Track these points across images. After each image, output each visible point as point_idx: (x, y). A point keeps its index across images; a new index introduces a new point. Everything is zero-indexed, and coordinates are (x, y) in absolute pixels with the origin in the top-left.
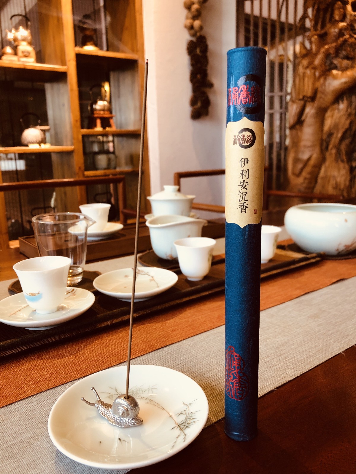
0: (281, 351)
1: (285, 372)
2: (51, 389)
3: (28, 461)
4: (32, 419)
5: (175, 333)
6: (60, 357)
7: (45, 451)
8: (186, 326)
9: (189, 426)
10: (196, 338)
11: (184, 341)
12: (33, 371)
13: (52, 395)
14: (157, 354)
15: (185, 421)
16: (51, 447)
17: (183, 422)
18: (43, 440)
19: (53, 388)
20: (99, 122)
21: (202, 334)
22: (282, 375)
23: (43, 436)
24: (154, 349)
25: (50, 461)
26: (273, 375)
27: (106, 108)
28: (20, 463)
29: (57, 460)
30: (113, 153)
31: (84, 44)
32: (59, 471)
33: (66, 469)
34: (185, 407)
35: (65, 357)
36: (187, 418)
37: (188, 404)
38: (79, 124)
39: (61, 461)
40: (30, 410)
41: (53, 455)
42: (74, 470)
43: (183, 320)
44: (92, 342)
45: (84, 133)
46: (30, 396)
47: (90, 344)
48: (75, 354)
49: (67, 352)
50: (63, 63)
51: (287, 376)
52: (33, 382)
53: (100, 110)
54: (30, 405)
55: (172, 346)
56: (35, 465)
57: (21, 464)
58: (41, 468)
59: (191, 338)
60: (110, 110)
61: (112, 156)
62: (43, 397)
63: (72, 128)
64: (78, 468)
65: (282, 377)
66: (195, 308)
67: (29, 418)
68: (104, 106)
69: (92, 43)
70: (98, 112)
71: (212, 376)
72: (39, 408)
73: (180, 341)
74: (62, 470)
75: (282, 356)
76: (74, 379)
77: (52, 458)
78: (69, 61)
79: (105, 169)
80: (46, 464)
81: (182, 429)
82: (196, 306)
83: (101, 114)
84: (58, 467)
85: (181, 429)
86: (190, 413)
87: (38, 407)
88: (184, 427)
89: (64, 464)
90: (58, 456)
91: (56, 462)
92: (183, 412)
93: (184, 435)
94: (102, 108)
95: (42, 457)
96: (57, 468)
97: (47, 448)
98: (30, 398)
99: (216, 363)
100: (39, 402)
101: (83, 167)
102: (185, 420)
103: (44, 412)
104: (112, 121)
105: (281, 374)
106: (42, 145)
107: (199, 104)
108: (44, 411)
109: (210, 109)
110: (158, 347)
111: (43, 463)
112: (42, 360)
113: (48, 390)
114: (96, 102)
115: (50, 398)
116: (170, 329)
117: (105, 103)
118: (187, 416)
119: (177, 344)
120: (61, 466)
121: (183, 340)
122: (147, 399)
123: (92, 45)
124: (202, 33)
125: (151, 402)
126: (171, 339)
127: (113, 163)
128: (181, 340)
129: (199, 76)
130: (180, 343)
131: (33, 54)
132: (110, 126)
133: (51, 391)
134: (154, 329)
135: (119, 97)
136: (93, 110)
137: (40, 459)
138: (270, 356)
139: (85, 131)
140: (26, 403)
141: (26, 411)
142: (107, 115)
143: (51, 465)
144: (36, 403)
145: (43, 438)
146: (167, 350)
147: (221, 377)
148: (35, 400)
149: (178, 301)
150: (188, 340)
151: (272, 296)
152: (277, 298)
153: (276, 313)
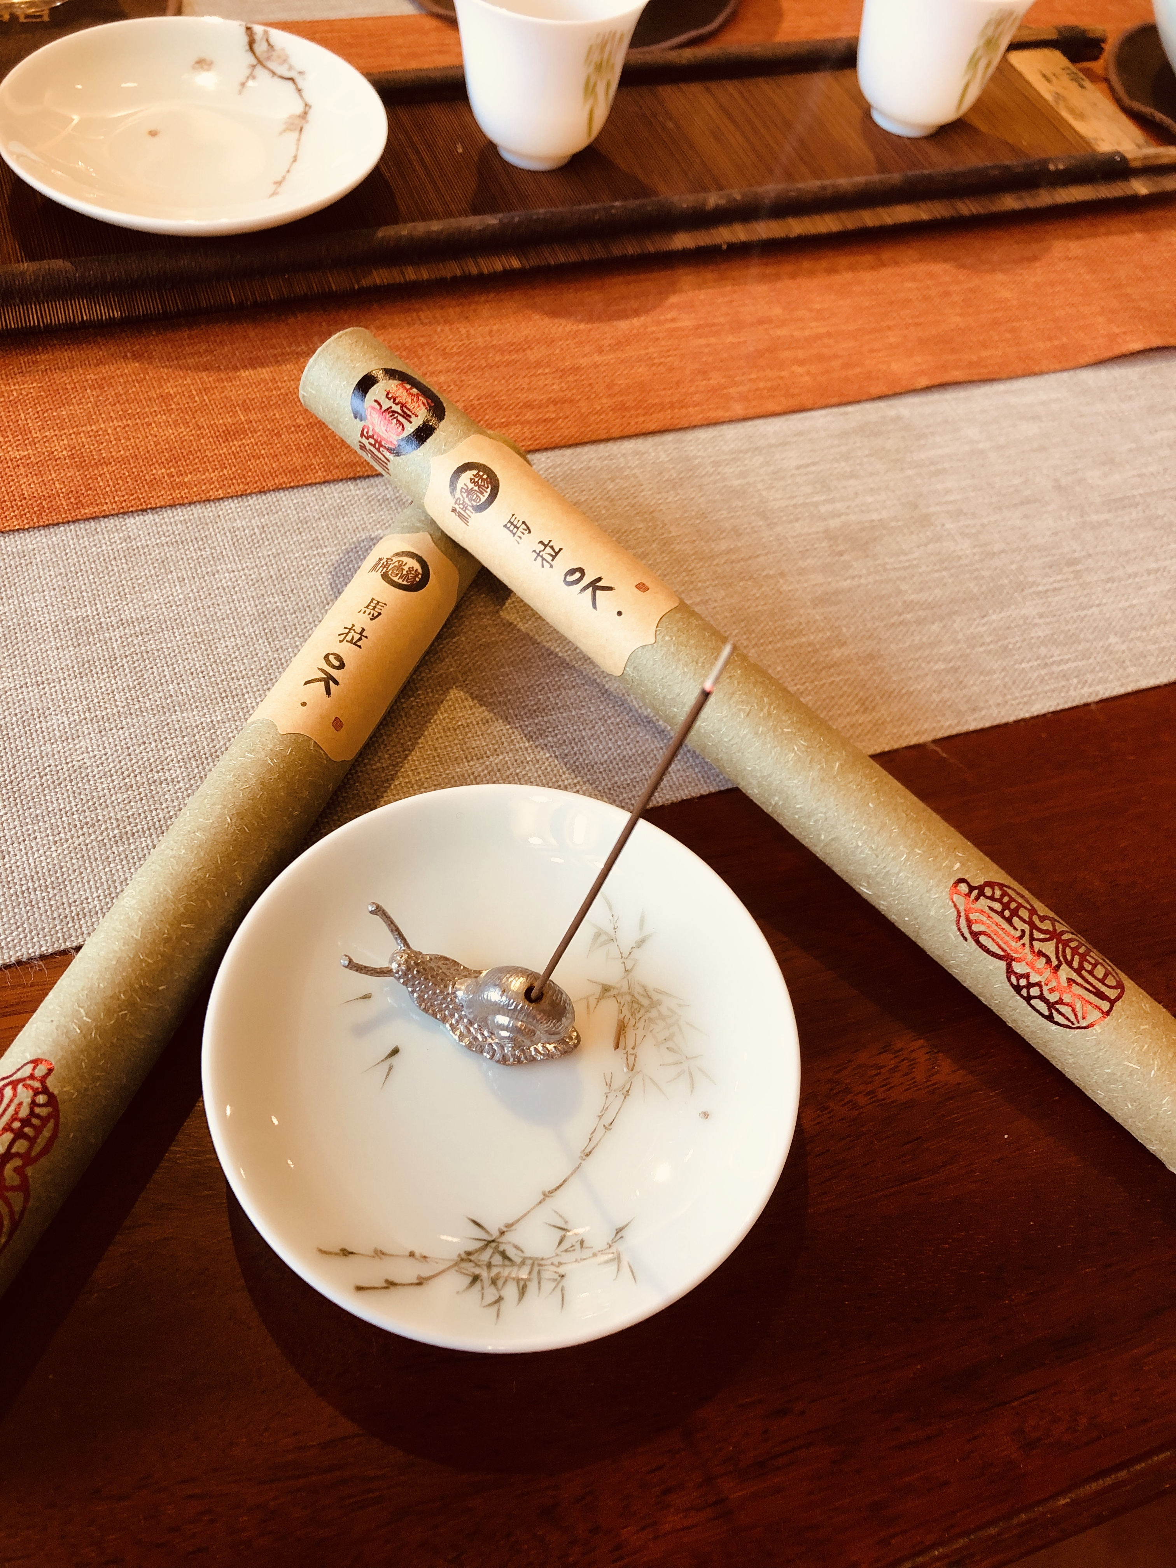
10: (288, 500)
11: (230, 506)
21: (325, 489)
55: (168, 514)
59: (271, 498)
73: (217, 500)
126: (188, 479)
130: (208, 511)
134: (164, 399)
149: (336, 282)
150: (252, 501)
151: (785, 355)
152: (799, 370)
153: (716, 464)
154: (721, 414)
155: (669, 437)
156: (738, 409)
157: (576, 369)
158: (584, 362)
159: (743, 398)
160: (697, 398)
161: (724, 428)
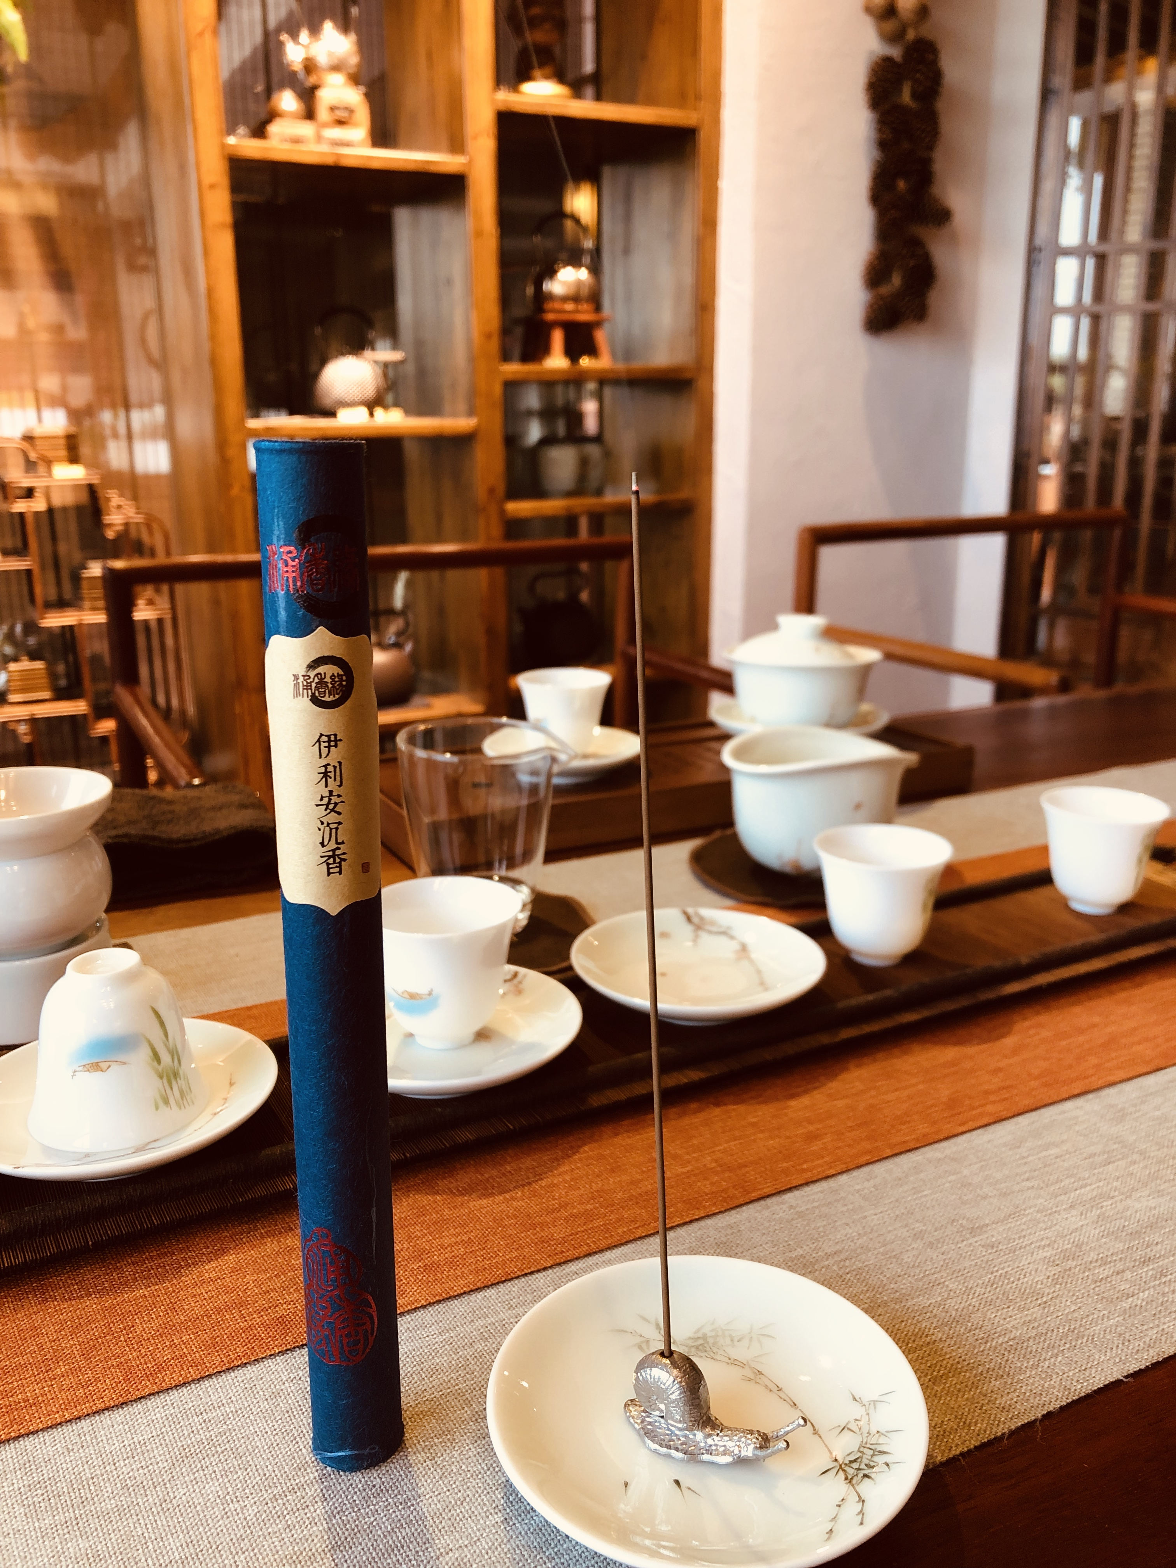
0: (1148, 1246)
1: (1156, 1322)
2: (471, 1291)
3: (433, 1506)
4: (431, 1379)
5: (816, 1146)
6: (486, 1190)
7: (474, 1483)
8: (850, 1124)
9: (873, 1476)
10: (880, 1169)
11: (844, 1178)
12: (417, 1228)
13: (477, 1312)
14: (766, 1213)
15: (860, 1454)
16: (488, 1473)
17: (852, 1458)
18: (467, 1448)
19: (477, 1289)
20: (558, 338)
21: (899, 1159)
22: (1150, 1333)
23: (466, 1434)
24: (754, 1195)
25: (491, 1514)
26: (1119, 1329)
27: (585, 292)
28: (412, 1508)
29: (508, 1513)
30: (598, 439)
31: (523, 75)
32: (518, 1546)
33: (535, 1544)
34: (857, 1411)
35: (501, 1193)
36: (863, 1446)
37: (865, 1401)
38: (494, 345)
39: (520, 1519)
40: (421, 1350)
41: (497, 1497)
42: (556, 1550)
43: (840, 1103)
44: (575, 1149)
45: (510, 377)
46: (418, 1308)
47: (569, 1157)
48: (529, 1184)
49: (504, 1175)
50: (457, 145)
51: (1163, 1339)
52: (420, 1264)
53: (565, 299)
54: (420, 1336)
55: (807, 1189)
56: (453, 1520)
57: (415, 1513)
58: (470, 1530)
59: (866, 1169)
60: (595, 298)
61: (593, 450)
62: (453, 1314)
63: (472, 359)
64: (565, 1546)
65: (1148, 1339)
66: (875, 1061)
67: (424, 1376)
68: (579, 283)
69: (548, 70)
70: (557, 305)
71: (930, 1309)
72: (446, 1347)
73: (833, 1176)
74: (523, 1546)
75: (1151, 1267)
76: (532, 1269)
77: (494, 1505)
78: (475, 138)
79: (570, 494)
80: (482, 1522)
81: (852, 1479)
82: (880, 1055)
83: (565, 312)
84: (514, 1537)
85: (849, 1480)
86: (873, 1431)
87: (442, 1342)
88: (857, 1475)
89: (529, 1529)
90: (511, 1503)
91: (506, 1519)
92: (852, 1426)
93: (859, 1501)
94: (571, 291)
95: (468, 1500)
96: (512, 1537)
97: (480, 1473)
98: (418, 1312)
99: (942, 1263)
100: (443, 1328)
101: (501, 489)
102: (859, 1451)
103: (460, 1362)
104: (601, 337)
105: (1145, 1327)
106: (379, 412)
107: (896, 280)
108: (461, 1359)
109: (934, 298)
110: (767, 1191)
111: (473, 1518)
112: (437, 1193)
113: (465, 1293)
114: (551, 273)
115: (473, 1321)
116: (800, 1131)
117: (583, 274)
118: (865, 1441)
119: (824, 1185)
120: (521, 1533)
121: (842, 1173)
122: (746, 1367)
123: (547, 77)
124: (926, 31)
125: (759, 1376)
126: (805, 1166)
127: (595, 475)
128: (833, 1172)
129: (901, 184)
130: (832, 1183)
131: (363, 114)
132: (592, 351)
133: (473, 1297)
134: (754, 1125)
135: (627, 251)
136: (541, 298)
137: (465, 1504)
138: (1110, 1262)
139: (514, 369)
140: (409, 1326)
141: (413, 1353)
142: (585, 315)
143: (493, 1526)
144: (437, 1332)
145: (465, 1440)
146: (794, 1203)
147: (959, 1313)
148: (433, 1321)
150: (855, 1173)
151: (1123, 1041)
152: (1139, 1048)
153: (1135, 1105)
154: (1112, 1079)
155: (1090, 1096)
156: (1122, 1075)
157: (1000, 1070)
158: (1001, 1064)
159: (1119, 1068)
160: (1091, 1072)
161: (1119, 1085)
